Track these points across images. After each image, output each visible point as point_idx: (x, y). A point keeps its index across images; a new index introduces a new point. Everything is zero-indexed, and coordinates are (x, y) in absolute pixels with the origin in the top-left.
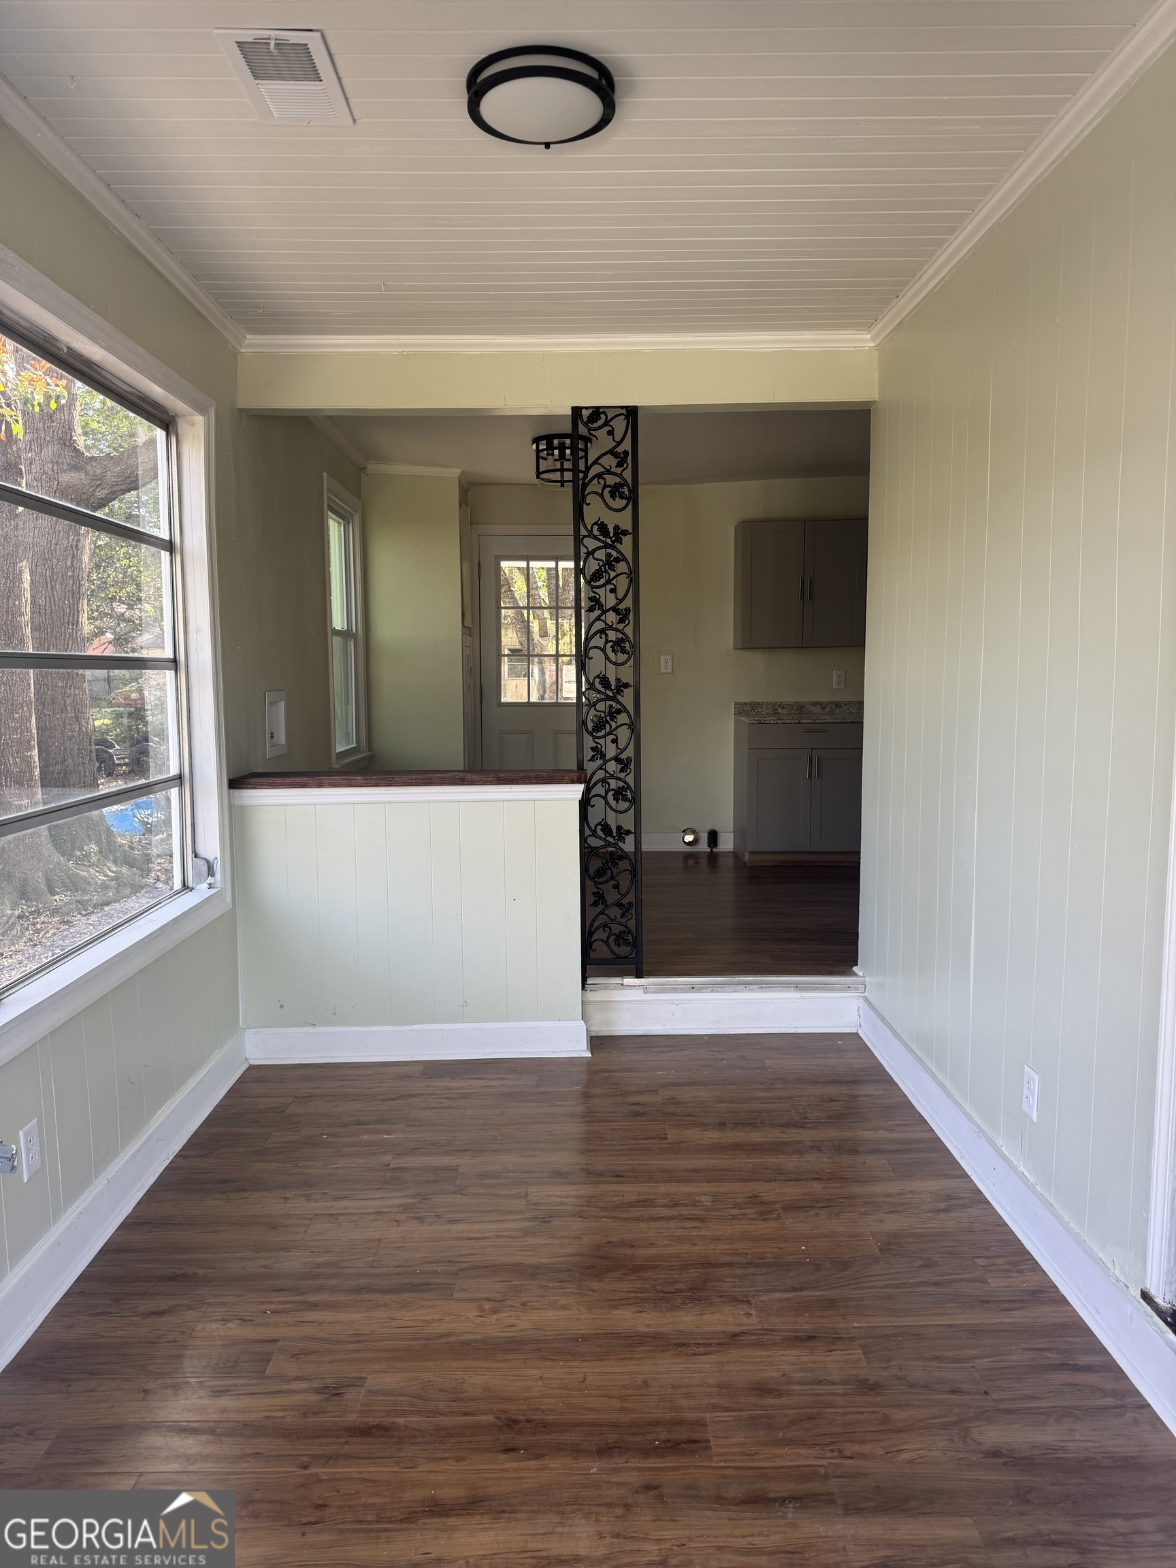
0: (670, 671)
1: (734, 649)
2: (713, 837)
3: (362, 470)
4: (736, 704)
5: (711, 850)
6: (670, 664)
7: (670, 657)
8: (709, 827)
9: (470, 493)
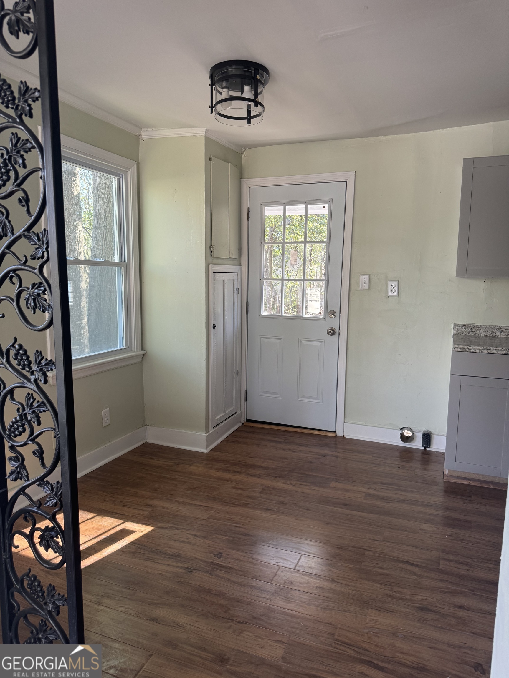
0: (396, 294)
1: (458, 276)
2: (427, 438)
3: (138, 137)
4: (456, 325)
5: (425, 448)
6: (396, 288)
7: (396, 283)
8: (424, 429)
9: (244, 155)
